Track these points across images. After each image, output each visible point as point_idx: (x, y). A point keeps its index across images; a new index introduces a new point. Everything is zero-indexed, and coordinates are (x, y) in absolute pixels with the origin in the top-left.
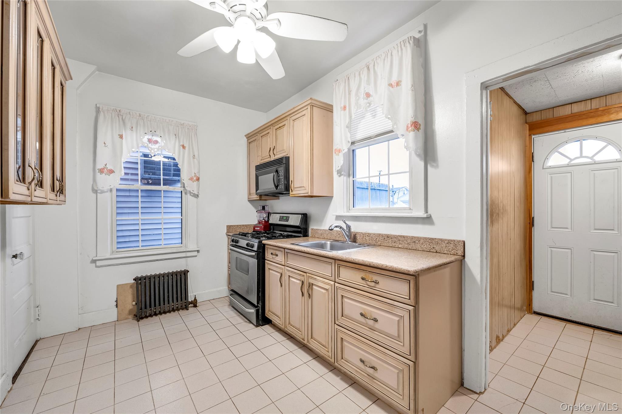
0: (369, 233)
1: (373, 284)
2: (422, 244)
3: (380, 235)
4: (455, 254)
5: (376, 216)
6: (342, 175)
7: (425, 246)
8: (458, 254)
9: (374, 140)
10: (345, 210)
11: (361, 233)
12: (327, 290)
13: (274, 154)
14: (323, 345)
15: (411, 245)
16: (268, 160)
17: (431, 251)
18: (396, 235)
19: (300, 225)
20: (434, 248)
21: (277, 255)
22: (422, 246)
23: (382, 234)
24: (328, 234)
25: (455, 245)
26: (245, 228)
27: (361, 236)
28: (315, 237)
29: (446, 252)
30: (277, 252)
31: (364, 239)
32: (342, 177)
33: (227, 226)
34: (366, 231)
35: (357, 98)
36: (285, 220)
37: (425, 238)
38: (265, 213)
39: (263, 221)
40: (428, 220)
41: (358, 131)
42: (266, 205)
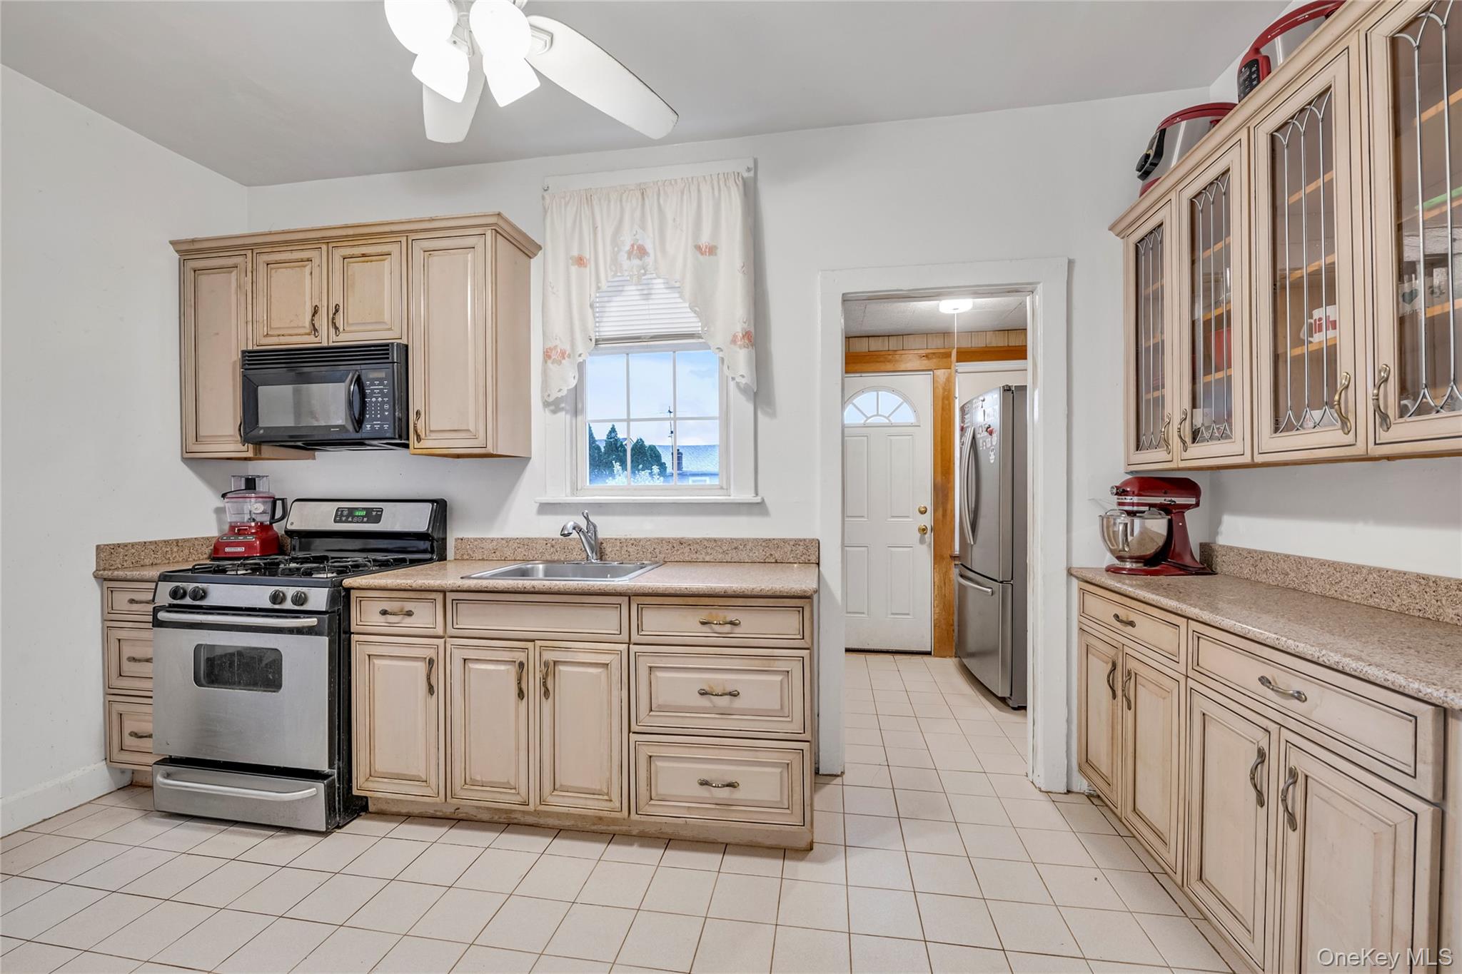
0: (635, 539)
1: (728, 628)
2: (751, 550)
3: (662, 540)
4: (807, 561)
6: (562, 409)
7: (757, 554)
8: (811, 561)
9: (647, 345)
10: (568, 490)
11: (616, 539)
12: (606, 665)
13: (336, 328)
14: (592, 792)
15: (730, 555)
16: (309, 341)
17: (766, 561)
18: (698, 539)
19: (431, 529)
20: (771, 555)
21: (409, 614)
22: (751, 554)
23: (669, 539)
24: (519, 548)
25: (807, 548)
26: (175, 550)
27: (616, 546)
28: (471, 559)
29: (791, 560)
30: (409, 606)
31: (623, 553)
32: (562, 415)
33: (98, 547)
34: (626, 535)
35: (616, 249)
36: (365, 519)
37: (756, 539)
38: (260, 500)
39: (253, 524)
40: (757, 508)
41: (605, 319)
42: (259, 476)
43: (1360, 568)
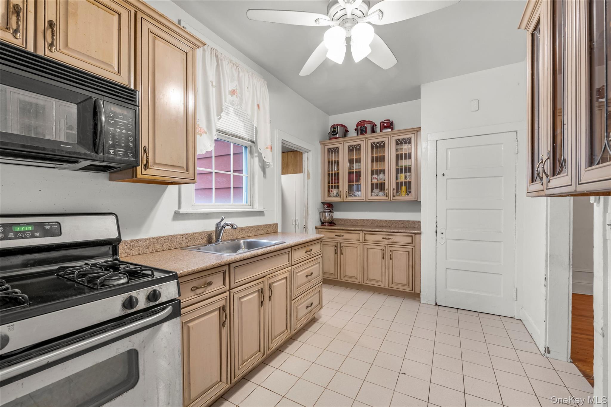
5: (229, 212)
12: (286, 277)
14: (283, 332)
21: (210, 284)
25: (274, 227)
40: (262, 213)
43: (369, 220)
